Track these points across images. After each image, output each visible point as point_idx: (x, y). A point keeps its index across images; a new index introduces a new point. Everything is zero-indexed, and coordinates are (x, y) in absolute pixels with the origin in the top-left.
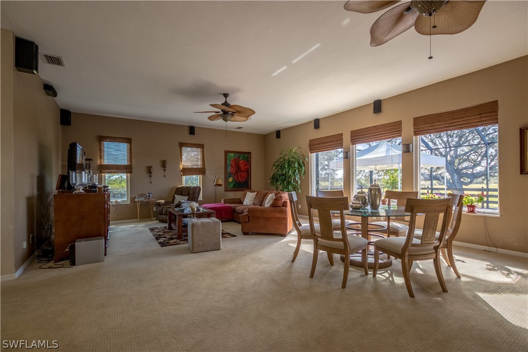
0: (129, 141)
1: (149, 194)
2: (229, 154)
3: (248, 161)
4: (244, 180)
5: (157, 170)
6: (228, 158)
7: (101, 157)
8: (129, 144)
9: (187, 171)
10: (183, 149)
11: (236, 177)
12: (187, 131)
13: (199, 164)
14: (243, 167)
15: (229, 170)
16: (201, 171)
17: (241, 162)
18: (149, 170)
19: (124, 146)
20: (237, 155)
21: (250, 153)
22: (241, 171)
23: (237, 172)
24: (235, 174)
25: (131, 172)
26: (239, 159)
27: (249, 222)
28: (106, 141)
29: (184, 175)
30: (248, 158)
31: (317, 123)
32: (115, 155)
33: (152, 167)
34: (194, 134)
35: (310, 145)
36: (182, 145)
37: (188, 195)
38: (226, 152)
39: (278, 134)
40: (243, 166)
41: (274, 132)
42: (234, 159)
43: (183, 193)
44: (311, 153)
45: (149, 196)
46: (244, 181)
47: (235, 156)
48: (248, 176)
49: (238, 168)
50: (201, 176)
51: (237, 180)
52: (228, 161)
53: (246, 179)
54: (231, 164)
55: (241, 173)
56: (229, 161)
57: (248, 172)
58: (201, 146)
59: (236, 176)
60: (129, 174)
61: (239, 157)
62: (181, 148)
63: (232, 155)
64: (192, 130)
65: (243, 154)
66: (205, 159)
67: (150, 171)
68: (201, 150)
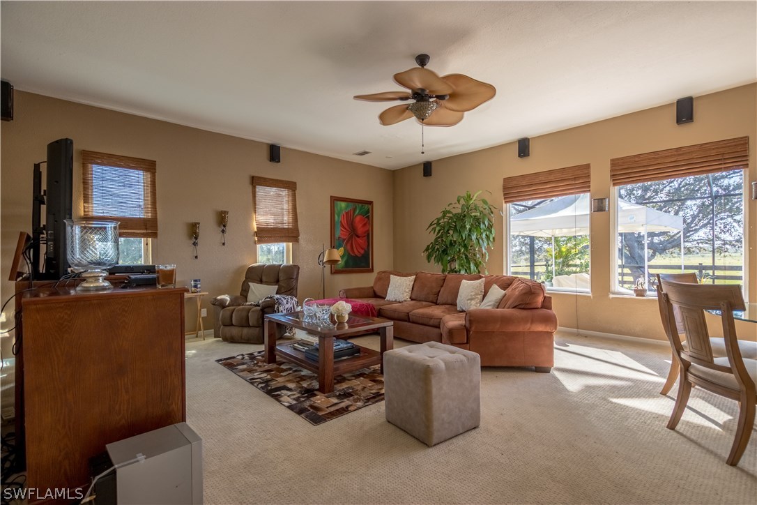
0: (149, 166)
1: (195, 281)
2: (339, 203)
3: (368, 217)
4: (362, 252)
5: (208, 230)
6: (336, 211)
7: (86, 199)
8: (149, 175)
9: (266, 234)
10: (257, 190)
11: (349, 247)
12: (265, 153)
13: (286, 221)
14: (360, 229)
15: (338, 233)
16: (290, 234)
17: (358, 219)
18: (193, 231)
19: (139, 177)
20: (351, 205)
21: (370, 203)
22: (358, 237)
23: (351, 238)
24: (347, 242)
25: (154, 235)
26: (354, 212)
27: (467, 343)
28: (98, 164)
29: (260, 241)
30: (368, 212)
31: (524, 147)
32: (118, 196)
33: (199, 223)
34: (279, 161)
35: (505, 188)
36: (256, 181)
37: (277, 282)
38: (334, 200)
39: (427, 168)
40: (361, 225)
41: (418, 165)
42: (347, 213)
43: (264, 279)
44: (506, 202)
45: (196, 286)
46: (362, 255)
47: (347, 207)
48: (368, 245)
49: (352, 232)
50: (291, 244)
51: (351, 253)
52: (336, 216)
53: (365, 251)
54: (341, 222)
55: (357, 239)
56: (338, 216)
57: (368, 236)
58: (291, 186)
59: (349, 244)
60: (150, 240)
61: (355, 210)
62: (254, 188)
63: (343, 204)
64: (274, 153)
65: (360, 205)
66: (298, 211)
67: (195, 233)
68: (291, 193)
